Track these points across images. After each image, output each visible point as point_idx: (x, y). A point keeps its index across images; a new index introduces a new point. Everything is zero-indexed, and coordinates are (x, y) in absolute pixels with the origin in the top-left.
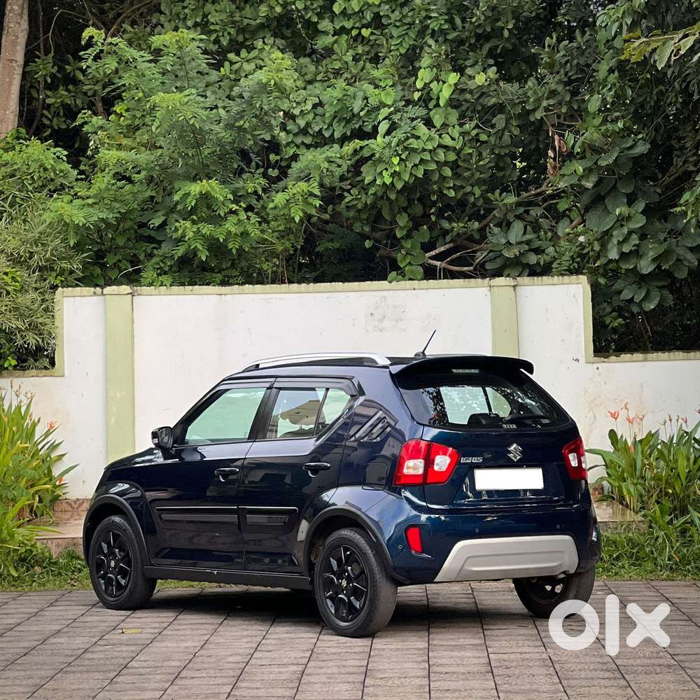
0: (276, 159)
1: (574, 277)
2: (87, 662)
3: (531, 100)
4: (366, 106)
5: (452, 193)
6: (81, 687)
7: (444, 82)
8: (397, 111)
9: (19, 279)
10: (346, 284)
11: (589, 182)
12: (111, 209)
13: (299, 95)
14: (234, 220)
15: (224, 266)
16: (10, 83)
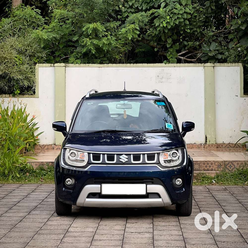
0: (120, 17)
1: (237, 64)
5: (189, 31)
9: (21, 60)
10: (148, 64)
11: (243, 27)
12: (58, 34)
14: (106, 39)
15: (101, 56)
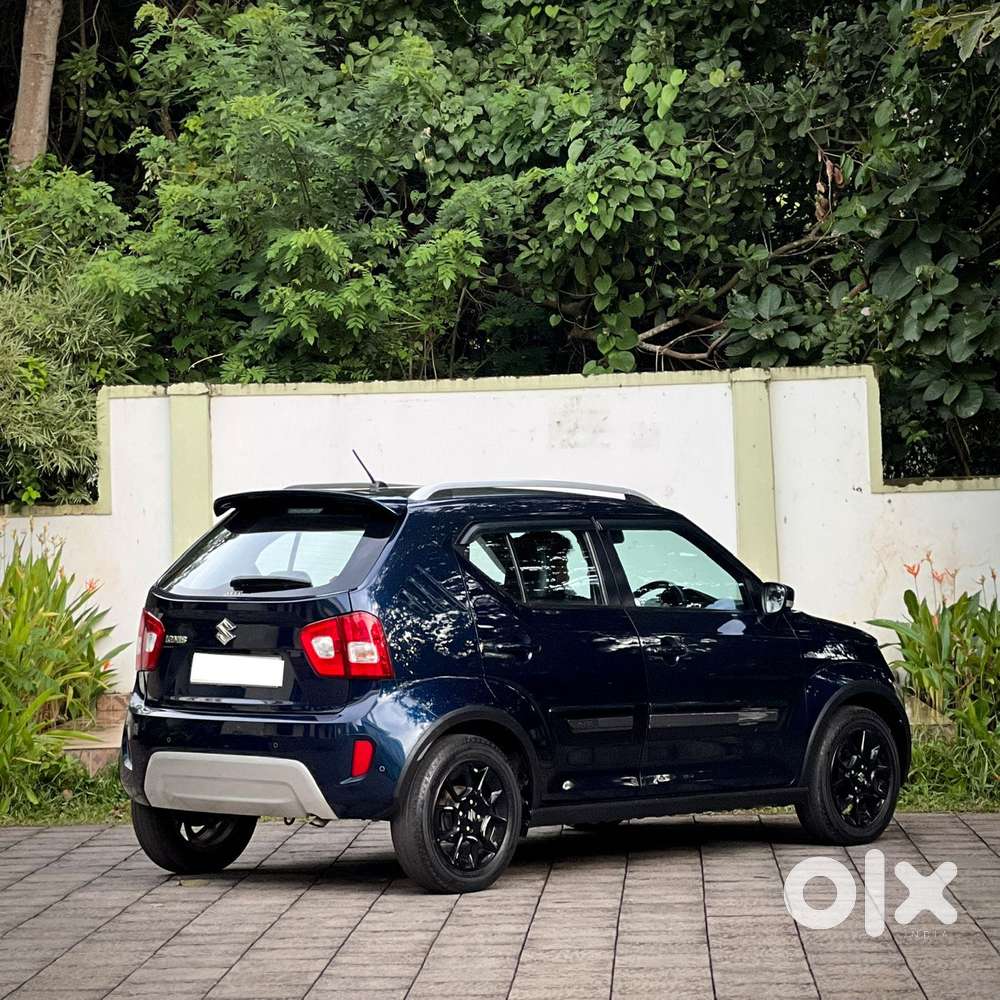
0: (419, 198)
1: (854, 367)
2: (122, 927)
3: (792, 109)
4: (550, 118)
5: (676, 246)
6: (110, 962)
7: (664, 83)
8: (595, 126)
9: (44, 373)
10: (521, 378)
11: (874, 228)
12: (177, 271)
13: (453, 104)
14: (357, 286)
15: (342, 354)
16: (37, 88)
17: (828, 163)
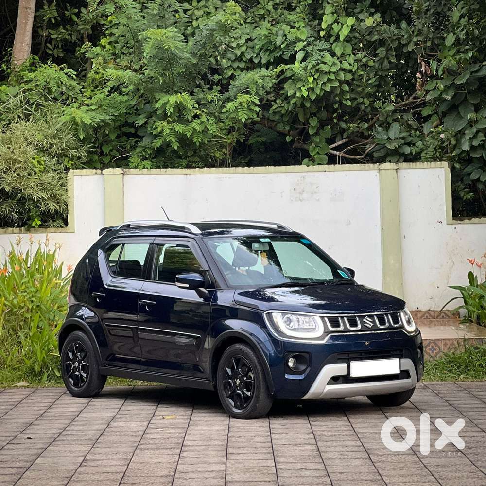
0: (219, 78)
1: (438, 163)
2: (151, 441)
3: (406, 37)
4: (285, 40)
5: (349, 103)
6: (159, 460)
8: (309, 44)
9: (43, 163)
10: (277, 167)
11: (448, 95)
13: (236, 33)
14: (198, 121)
15: (189, 154)
16: (26, 24)
17: (423, 64)
